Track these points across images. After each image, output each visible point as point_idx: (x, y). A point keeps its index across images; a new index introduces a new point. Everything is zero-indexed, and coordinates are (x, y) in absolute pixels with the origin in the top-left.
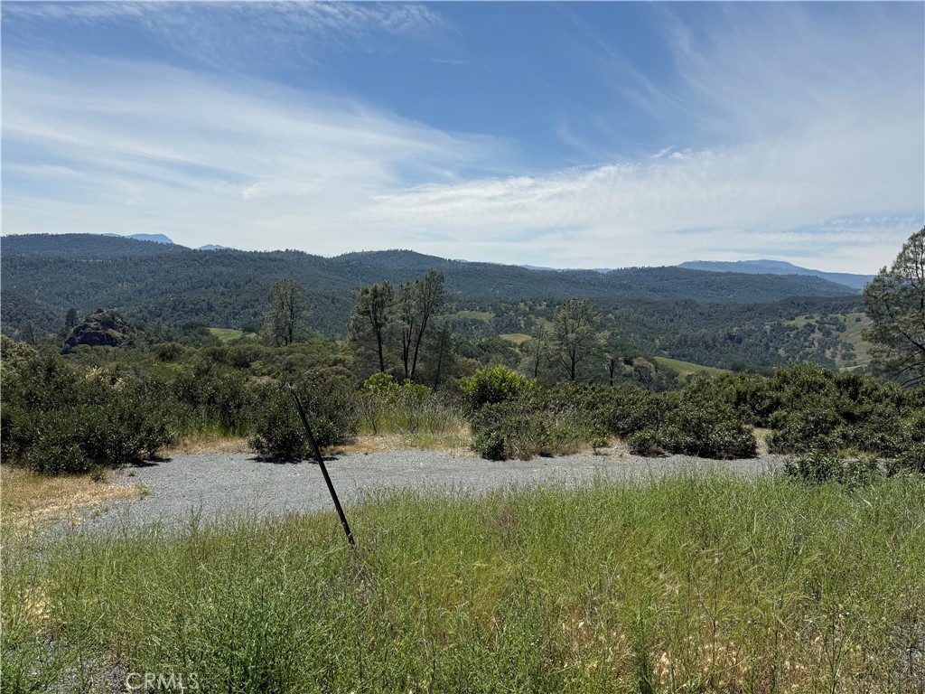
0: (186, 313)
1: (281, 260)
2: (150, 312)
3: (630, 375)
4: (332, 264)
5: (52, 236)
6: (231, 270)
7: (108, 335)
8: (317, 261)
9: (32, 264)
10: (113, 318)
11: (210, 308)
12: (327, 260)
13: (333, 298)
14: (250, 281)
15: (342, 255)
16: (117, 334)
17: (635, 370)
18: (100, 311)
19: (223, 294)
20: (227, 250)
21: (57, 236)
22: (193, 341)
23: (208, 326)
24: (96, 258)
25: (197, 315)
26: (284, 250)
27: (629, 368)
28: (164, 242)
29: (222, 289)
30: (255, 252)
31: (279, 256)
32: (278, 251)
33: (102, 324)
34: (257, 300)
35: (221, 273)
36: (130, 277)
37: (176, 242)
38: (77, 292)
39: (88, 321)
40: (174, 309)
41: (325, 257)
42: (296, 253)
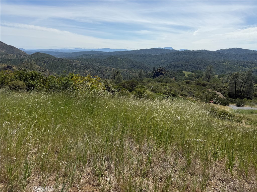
0: (176, 67)
1: (200, 53)
2: (168, 67)
4: (214, 53)
5: (148, 49)
6: (187, 56)
7: (162, 73)
8: (210, 52)
9: (144, 56)
10: (163, 69)
11: (182, 66)
12: (213, 52)
13: (214, 63)
14: (192, 58)
15: (218, 50)
16: (163, 73)
18: (160, 67)
19: (185, 62)
20: (186, 51)
21: (149, 49)
22: (179, 74)
23: (183, 71)
24: (157, 54)
25: (179, 67)
26: (201, 50)
28: (172, 49)
29: (185, 61)
30: (194, 51)
31: (200, 51)
33: (161, 70)
34: (194, 64)
35: (185, 57)
36: (164, 58)
37: (174, 49)
38: (153, 62)
39: (158, 70)
40: (174, 66)
41: (212, 51)
42: (205, 50)
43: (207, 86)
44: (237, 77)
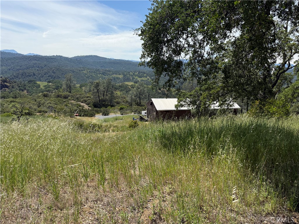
0: (26, 76)
1: (55, 59)
2: (14, 76)
3: (160, 93)
4: (71, 60)
6: (39, 62)
7: (5, 85)
8: (66, 59)
10: (6, 79)
11: (34, 75)
12: (70, 58)
13: (73, 71)
14: (46, 66)
15: (74, 57)
16: (8, 84)
17: (162, 92)
18: (2, 77)
19: (38, 70)
20: (37, 55)
22: (32, 86)
23: (36, 81)
25: (30, 77)
26: (56, 55)
27: (160, 91)
28: (15, 53)
29: (37, 69)
30: (46, 56)
31: (54, 57)
32: (54, 56)
33: (3, 81)
34: (49, 72)
35: (36, 63)
36: (5, 65)
40: (22, 75)
41: (69, 57)
42: (60, 56)
43: (69, 98)
44: (98, 85)
